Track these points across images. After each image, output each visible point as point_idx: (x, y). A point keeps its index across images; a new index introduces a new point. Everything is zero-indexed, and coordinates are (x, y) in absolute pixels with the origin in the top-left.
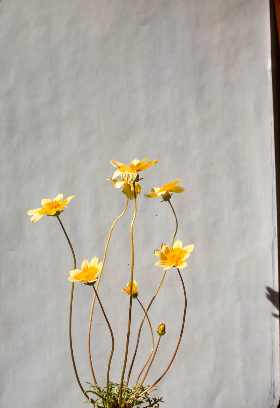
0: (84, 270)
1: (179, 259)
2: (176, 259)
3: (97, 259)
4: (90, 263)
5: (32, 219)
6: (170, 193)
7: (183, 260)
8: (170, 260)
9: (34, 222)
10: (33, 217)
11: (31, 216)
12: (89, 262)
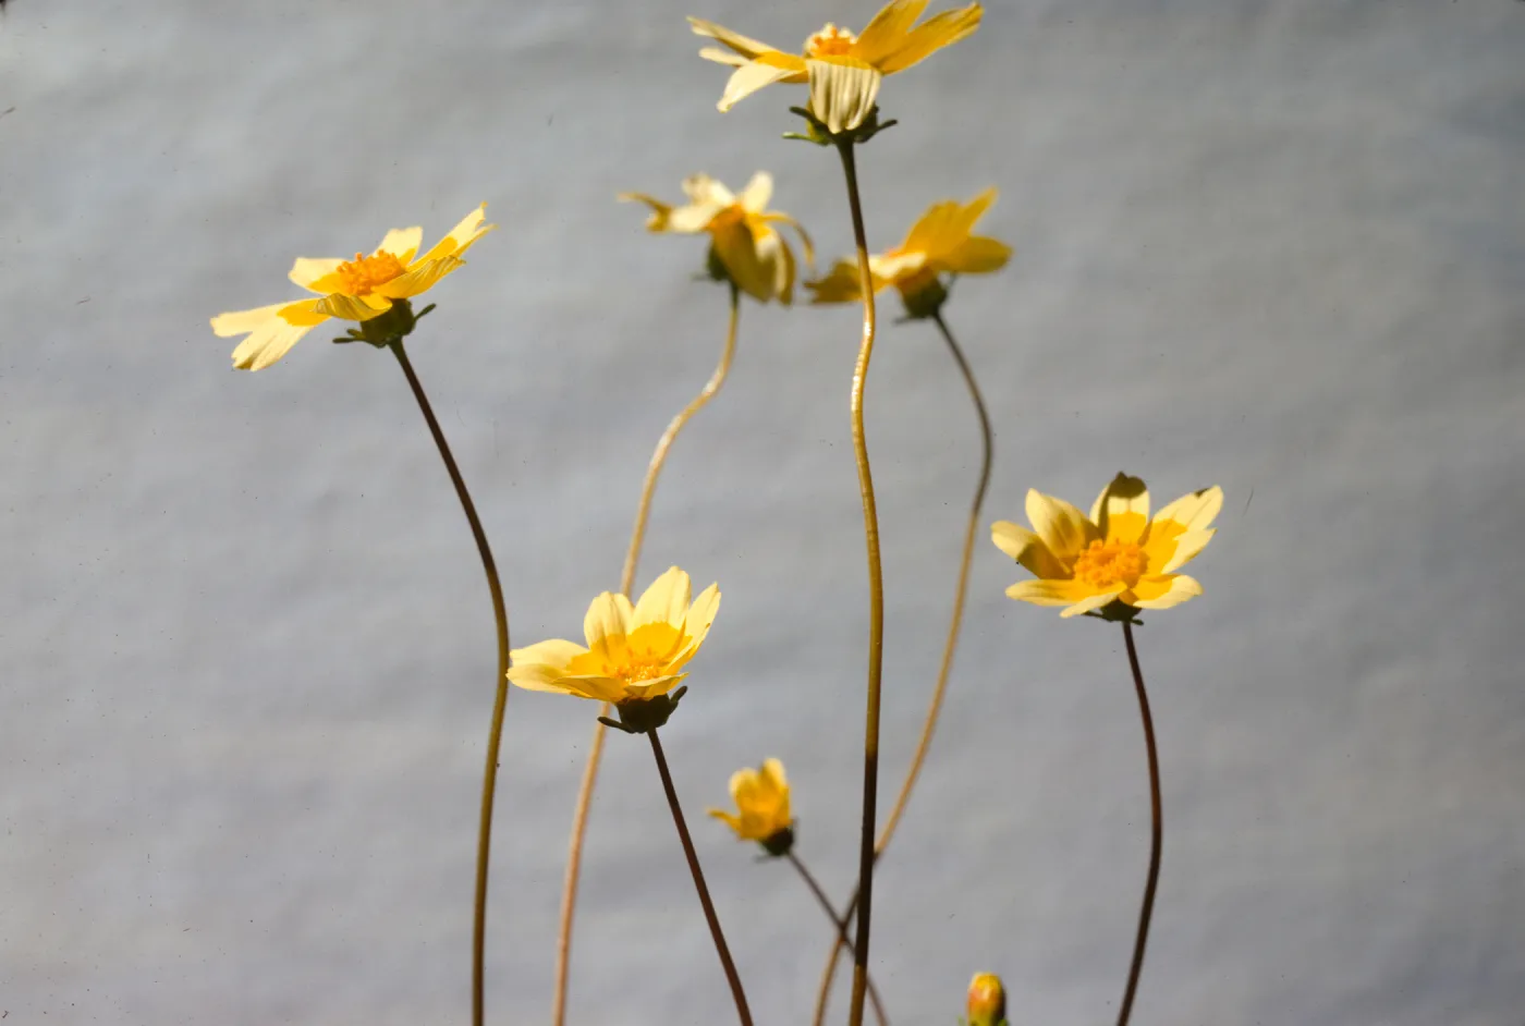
0: (603, 644)
1: (1143, 568)
2: (1124, 568)
3: (684, 578)
4: (640, 605)
5: (240, 355)
6: (944, 278)
7: (1168, 568)
8: (1089, 575)
9: (255, 368)
10: (244, 343)
11: (238, 339)
12: (633, 605)
